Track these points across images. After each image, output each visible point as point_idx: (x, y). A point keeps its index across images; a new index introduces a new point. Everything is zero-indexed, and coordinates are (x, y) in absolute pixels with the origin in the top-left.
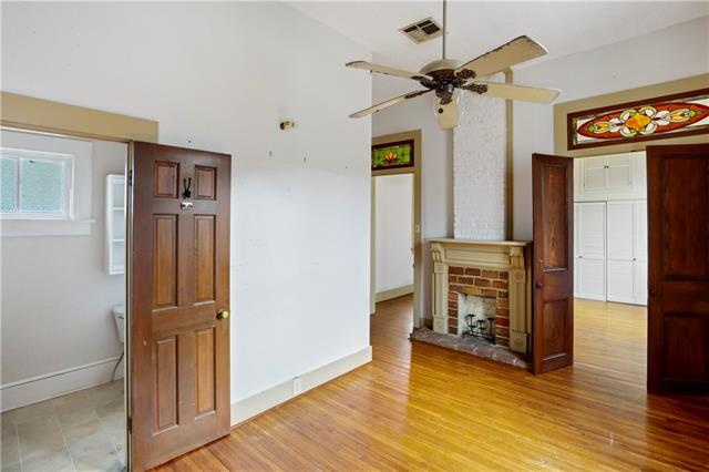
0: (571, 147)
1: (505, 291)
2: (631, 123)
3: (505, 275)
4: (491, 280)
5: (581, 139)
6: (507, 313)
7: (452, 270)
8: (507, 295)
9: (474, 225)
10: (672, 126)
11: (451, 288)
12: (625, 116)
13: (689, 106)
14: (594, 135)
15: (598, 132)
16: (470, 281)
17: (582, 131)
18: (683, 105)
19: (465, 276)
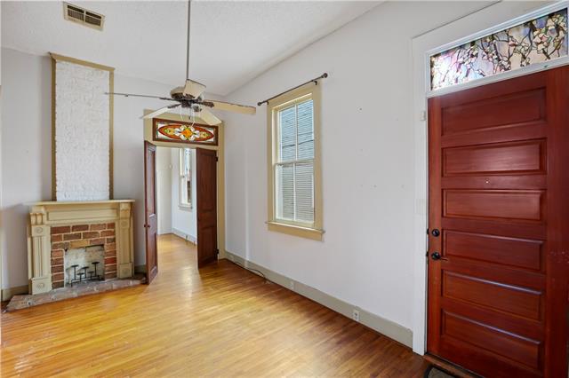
0: (154, 139)
1: (112, 237)
2: (184, 132)
3: (112, 225)
4: (100, 231)
5: (160, 135)
6: (115, 252)
7: (54, 230)
8: (114, 240)
9: (80, 188)
10: (201, 139)
11: (54, 247)
12: (182, 128)
13: (206, 131)
14: (167, 135)
15: (169, 134)
16: (78, 236)
17: (161, 130)
18: (205, 131)
19: (71, 233)
